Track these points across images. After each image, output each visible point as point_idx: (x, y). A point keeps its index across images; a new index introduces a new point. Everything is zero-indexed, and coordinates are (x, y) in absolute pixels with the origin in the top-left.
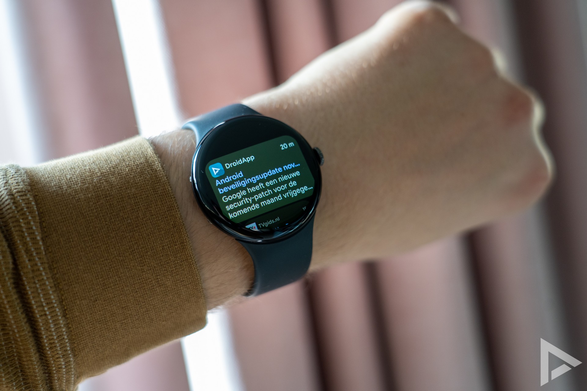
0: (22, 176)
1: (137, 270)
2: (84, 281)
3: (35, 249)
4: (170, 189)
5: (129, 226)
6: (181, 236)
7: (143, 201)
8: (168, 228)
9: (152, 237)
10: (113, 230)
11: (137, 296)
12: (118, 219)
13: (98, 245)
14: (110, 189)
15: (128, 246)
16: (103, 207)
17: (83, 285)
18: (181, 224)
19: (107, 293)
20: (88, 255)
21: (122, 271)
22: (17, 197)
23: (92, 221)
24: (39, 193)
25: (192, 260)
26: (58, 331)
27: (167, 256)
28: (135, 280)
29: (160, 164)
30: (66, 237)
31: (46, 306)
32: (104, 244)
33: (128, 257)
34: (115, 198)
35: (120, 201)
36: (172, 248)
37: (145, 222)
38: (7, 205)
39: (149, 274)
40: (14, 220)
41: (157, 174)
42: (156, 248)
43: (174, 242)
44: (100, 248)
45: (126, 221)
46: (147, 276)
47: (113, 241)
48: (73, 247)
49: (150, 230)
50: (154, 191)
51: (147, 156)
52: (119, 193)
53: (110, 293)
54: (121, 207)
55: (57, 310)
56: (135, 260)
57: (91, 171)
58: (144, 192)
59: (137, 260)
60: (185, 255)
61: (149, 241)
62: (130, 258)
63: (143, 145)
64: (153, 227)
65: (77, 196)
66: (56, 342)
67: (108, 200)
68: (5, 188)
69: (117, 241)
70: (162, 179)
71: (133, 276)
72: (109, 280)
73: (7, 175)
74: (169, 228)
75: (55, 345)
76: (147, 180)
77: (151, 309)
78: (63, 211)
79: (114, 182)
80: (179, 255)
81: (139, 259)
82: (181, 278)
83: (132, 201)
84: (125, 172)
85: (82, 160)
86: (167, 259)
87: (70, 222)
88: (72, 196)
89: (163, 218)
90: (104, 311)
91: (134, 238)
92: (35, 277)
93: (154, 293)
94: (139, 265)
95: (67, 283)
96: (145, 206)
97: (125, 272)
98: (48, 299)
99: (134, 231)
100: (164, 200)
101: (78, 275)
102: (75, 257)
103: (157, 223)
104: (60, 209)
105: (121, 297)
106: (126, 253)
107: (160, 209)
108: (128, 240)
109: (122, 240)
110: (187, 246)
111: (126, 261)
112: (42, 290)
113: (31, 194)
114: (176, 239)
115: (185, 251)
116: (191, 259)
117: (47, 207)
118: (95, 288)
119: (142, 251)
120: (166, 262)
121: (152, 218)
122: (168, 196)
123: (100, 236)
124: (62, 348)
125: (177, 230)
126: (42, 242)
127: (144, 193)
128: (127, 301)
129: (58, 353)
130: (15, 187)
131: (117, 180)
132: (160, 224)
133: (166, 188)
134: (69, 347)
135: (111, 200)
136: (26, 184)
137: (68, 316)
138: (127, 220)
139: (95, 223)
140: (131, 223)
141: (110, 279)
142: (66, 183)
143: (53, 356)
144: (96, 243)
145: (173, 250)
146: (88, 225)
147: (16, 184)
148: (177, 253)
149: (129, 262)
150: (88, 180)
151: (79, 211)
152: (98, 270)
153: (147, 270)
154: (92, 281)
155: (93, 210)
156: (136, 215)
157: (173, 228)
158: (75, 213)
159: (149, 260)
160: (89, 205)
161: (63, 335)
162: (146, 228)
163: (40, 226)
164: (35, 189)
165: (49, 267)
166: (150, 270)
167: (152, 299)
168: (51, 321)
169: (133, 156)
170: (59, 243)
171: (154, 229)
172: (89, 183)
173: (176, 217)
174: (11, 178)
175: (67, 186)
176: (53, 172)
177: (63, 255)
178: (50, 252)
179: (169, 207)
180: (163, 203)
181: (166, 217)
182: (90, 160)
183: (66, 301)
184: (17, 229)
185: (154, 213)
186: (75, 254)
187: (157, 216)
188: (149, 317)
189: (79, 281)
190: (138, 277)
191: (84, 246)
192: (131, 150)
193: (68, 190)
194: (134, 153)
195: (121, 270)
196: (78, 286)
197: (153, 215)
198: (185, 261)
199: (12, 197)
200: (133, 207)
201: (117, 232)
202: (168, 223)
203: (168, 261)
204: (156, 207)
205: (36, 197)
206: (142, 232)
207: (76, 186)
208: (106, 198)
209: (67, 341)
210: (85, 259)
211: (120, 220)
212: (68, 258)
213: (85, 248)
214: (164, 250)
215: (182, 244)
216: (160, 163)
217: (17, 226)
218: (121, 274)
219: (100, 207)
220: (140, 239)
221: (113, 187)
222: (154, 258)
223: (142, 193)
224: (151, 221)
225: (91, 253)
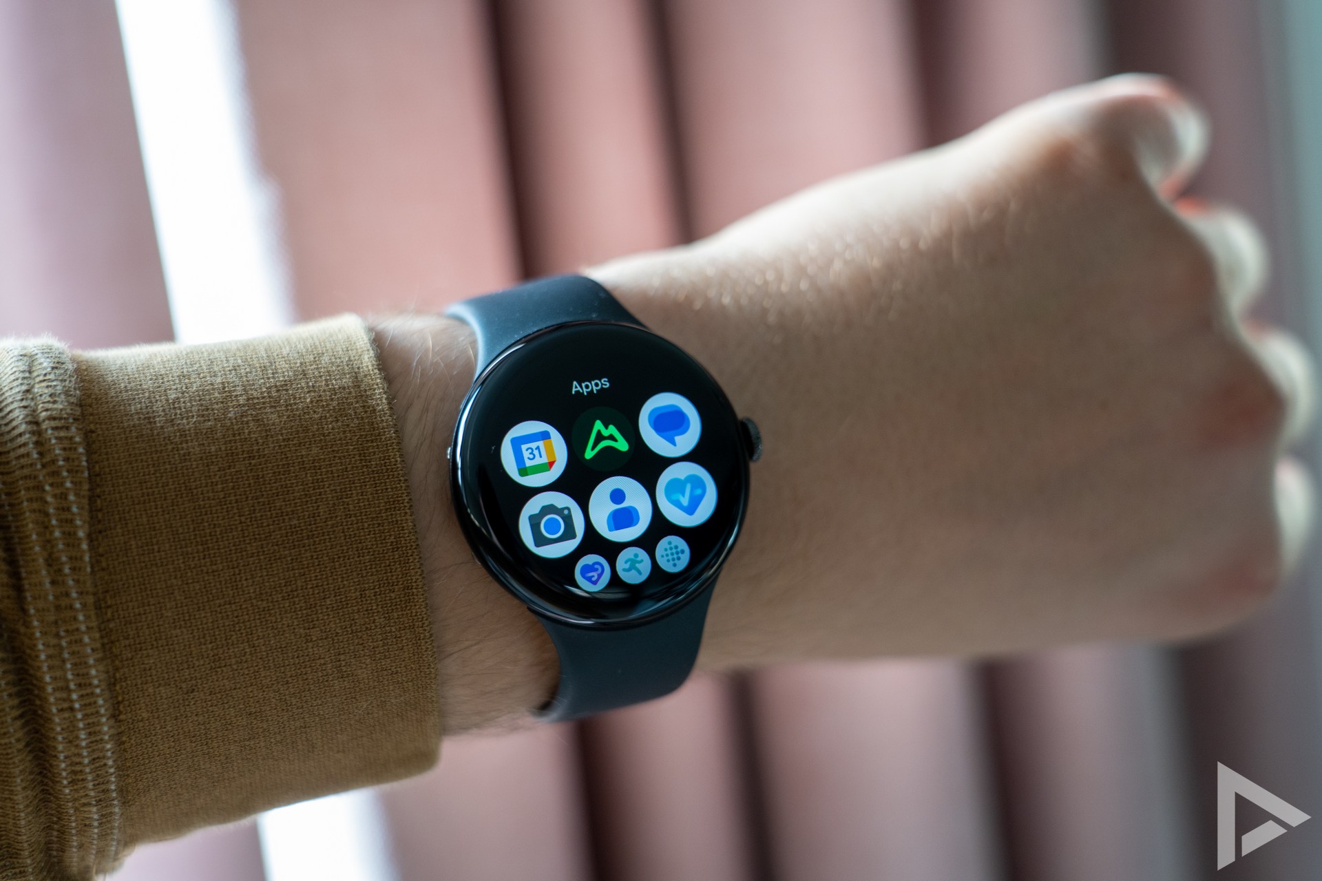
0: (65, 381)
1: (296, 635)
2: (172, 644)
3: (71, 558)
4: (398, 459)
5: (292, 532)
6: (408, 571)
7: (332, 480)
8: (381, 550)
9: (340, 565)
10: (256, 539)
11: (287, 692)
12: (269, 513)
13: (214, 567)
14: (261, 439)
15: (284, 579)
16: (240, 480)
17: (169, 652)
18: (412, 546)
19: (219, 678)
20: (189, 587)
21: (261, 634)
22: (46, 429)
23: (209, 509)
24: (98, 426)
25: (425, 630)
26: (96, 747)
27: (369, 614)
28: (288, 656)
29: (385, 396)
30: (146, 539)
31: (74, 691)
32: (228, 566)
33: (279, 604)
34: (270, 463)
35: (279, 472)
36: (384, 596)
37: (331, 530)
38: (20, 447)
39: (321, 647)
40: (30, 483)
41: (376, 418)
42: (346, 591)
43: (389, 583)
44: (219, 574)
45: (286, 521)
46: (316, 652)
47: (251, 563)
48: (157, 564)
49: (338, 548)
50: (361, 460)
51: (359, 373)
52: (282, 453)
53: (227, 679)
54: (282, 486)
55: (101, 702)
56: (294, 612)
57: (227, 389)
58: (340, 458)
59: (299, 613)
60: (411, 616)
61: (332, 573)
62: (284, 607)
63: (355, 343)
64: (347, 542)
65: (184, 445)
66: (88, 770)
67: (254, 466)
68: (24, 403)
69: (259, 565)
70: (385, 432)
71: (285, 647)
72: (228, 649)
73: (33, 371)
74: (384, 550)
75: (84, 777)
76: (350, 431)
77: (313, 724)
78: (147, 477)
79: (273, 424)
80: (395, 614)
81: (305, 612)
82: (392, 666)
83: (309, 475)
84: (302, 402)
85: (211, 357)
86: (367, 620)
87: (159, 506)
88: (173, 446)
89: (374, 524)
90: (206, 715)
91: (300, 562)
92: (60, 622)
93: (326, 690)
94: (303, 624)
95: (132, 643)
96: (336, 493)
97: (268, 637)
98: (83, 675)
99: (301, 546)
100: (381, 483)
101: (159, 629)
102: (159, 587)
103: (357, 535)
104: (142, 471)
105: (250, 689)
106: (275, 595)
107: (369, 504)
108: (286, 564)
109: (271, 564)
110: (417, 595)
111: (273, 611)
112: (73, 653)
113: (81, 427)
114: (394, 577)
115: (411, 606)
116: (422, 627)
117: (111, 461)
118: (194, 664)
119: (313, 594)
120: (363, 627)
121: (347, 522)
122: (393, 475)
123: (222, 547)
124: (98, 784)
125: (400, 557)
126: (89, 545)
127: (339, 461)
128: (261, 700)
129: (86, 795)
130: (47, 406)
131: (281, 422)
132: (363, 538)
133: (389, 456)
134: (113, 785)
135: (260, 467)
136: (72, 400)
137: (122, 717)
138: (290, 519)
139: (215, 515)
140: (299, 527)
141: (231, 647)
142: (164, 410)
143: (75, 800)
144: (211, 561)
145: (385, 600)
146: (200, 518)
147: (48, 399)
148: (393, 609)
149: (280, 614)
150: (216, 412)
151: (184, 483)
152: (206, 624)
153: (318, 637)
154: (190, 648)
155: (216, 485)
156: (311, 509)
157: (393, 552)
158: (172, 487)
159: (326, 617)
160: (209, 472)
161: (104, 757)
162: (329, 542)
163: (89, 504)
164: (92, 414)
165: (95, 602)
166: (326, 638)
167: (320, 702)
168: (81, 725)
169: (327, 368)
170: (126, 550)
171: (348, 549)
172: (215, 419)
173: (403, 527)
174: (41, 382)
175: (164, 418)
176: (139, 377)
177: (132, 579)
178: (103, 569)
179: (389, 502)
180: (377, 490)
181: (379, 524)
182: (227, 361)
183: (124, 684)
184: (35, 505)
185: (353, 510)
186: (160, 582)
187: (359, 518)
188: (307, 740)
189: (160, 642)
190: (297, 651)
191: (182, 565)
192: (324, 349)
193: (167, 428)
194: (330, 359)
195: (260, 630)
196: (157, 653)
197: (351, 515)
198: (409, 629)
199: (35, 428)
200: (308, 491)
201: (264, 542)
202: (383, 538)
203: (369, 624)
204: (361, 497)
205: (89, 434)
206: (321, 551)
207: (185, 421)
208: (249, 460)
209: (112, 770)
210: (181, 596)
211: (274, 515)
212: (143, 587)
213: (185, 570)
214: (364, 599)
215: (407, 591)
216: (385, 393)
217: (37, 499)
218: (258, 639)
219: (232, 479)
220: (313, 566)
221: (269, 437)
222: (338, 613)
223: (334, 460)
224: (343, 529)
225: (196, 584)
